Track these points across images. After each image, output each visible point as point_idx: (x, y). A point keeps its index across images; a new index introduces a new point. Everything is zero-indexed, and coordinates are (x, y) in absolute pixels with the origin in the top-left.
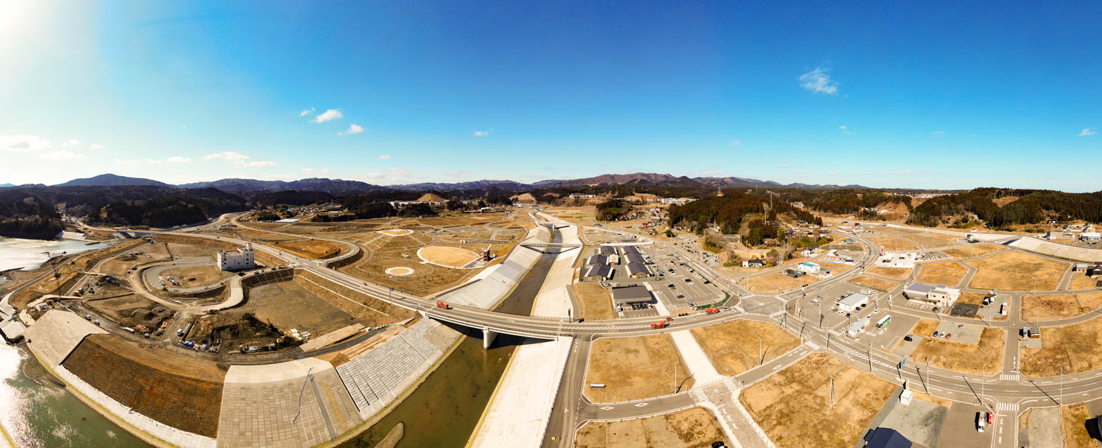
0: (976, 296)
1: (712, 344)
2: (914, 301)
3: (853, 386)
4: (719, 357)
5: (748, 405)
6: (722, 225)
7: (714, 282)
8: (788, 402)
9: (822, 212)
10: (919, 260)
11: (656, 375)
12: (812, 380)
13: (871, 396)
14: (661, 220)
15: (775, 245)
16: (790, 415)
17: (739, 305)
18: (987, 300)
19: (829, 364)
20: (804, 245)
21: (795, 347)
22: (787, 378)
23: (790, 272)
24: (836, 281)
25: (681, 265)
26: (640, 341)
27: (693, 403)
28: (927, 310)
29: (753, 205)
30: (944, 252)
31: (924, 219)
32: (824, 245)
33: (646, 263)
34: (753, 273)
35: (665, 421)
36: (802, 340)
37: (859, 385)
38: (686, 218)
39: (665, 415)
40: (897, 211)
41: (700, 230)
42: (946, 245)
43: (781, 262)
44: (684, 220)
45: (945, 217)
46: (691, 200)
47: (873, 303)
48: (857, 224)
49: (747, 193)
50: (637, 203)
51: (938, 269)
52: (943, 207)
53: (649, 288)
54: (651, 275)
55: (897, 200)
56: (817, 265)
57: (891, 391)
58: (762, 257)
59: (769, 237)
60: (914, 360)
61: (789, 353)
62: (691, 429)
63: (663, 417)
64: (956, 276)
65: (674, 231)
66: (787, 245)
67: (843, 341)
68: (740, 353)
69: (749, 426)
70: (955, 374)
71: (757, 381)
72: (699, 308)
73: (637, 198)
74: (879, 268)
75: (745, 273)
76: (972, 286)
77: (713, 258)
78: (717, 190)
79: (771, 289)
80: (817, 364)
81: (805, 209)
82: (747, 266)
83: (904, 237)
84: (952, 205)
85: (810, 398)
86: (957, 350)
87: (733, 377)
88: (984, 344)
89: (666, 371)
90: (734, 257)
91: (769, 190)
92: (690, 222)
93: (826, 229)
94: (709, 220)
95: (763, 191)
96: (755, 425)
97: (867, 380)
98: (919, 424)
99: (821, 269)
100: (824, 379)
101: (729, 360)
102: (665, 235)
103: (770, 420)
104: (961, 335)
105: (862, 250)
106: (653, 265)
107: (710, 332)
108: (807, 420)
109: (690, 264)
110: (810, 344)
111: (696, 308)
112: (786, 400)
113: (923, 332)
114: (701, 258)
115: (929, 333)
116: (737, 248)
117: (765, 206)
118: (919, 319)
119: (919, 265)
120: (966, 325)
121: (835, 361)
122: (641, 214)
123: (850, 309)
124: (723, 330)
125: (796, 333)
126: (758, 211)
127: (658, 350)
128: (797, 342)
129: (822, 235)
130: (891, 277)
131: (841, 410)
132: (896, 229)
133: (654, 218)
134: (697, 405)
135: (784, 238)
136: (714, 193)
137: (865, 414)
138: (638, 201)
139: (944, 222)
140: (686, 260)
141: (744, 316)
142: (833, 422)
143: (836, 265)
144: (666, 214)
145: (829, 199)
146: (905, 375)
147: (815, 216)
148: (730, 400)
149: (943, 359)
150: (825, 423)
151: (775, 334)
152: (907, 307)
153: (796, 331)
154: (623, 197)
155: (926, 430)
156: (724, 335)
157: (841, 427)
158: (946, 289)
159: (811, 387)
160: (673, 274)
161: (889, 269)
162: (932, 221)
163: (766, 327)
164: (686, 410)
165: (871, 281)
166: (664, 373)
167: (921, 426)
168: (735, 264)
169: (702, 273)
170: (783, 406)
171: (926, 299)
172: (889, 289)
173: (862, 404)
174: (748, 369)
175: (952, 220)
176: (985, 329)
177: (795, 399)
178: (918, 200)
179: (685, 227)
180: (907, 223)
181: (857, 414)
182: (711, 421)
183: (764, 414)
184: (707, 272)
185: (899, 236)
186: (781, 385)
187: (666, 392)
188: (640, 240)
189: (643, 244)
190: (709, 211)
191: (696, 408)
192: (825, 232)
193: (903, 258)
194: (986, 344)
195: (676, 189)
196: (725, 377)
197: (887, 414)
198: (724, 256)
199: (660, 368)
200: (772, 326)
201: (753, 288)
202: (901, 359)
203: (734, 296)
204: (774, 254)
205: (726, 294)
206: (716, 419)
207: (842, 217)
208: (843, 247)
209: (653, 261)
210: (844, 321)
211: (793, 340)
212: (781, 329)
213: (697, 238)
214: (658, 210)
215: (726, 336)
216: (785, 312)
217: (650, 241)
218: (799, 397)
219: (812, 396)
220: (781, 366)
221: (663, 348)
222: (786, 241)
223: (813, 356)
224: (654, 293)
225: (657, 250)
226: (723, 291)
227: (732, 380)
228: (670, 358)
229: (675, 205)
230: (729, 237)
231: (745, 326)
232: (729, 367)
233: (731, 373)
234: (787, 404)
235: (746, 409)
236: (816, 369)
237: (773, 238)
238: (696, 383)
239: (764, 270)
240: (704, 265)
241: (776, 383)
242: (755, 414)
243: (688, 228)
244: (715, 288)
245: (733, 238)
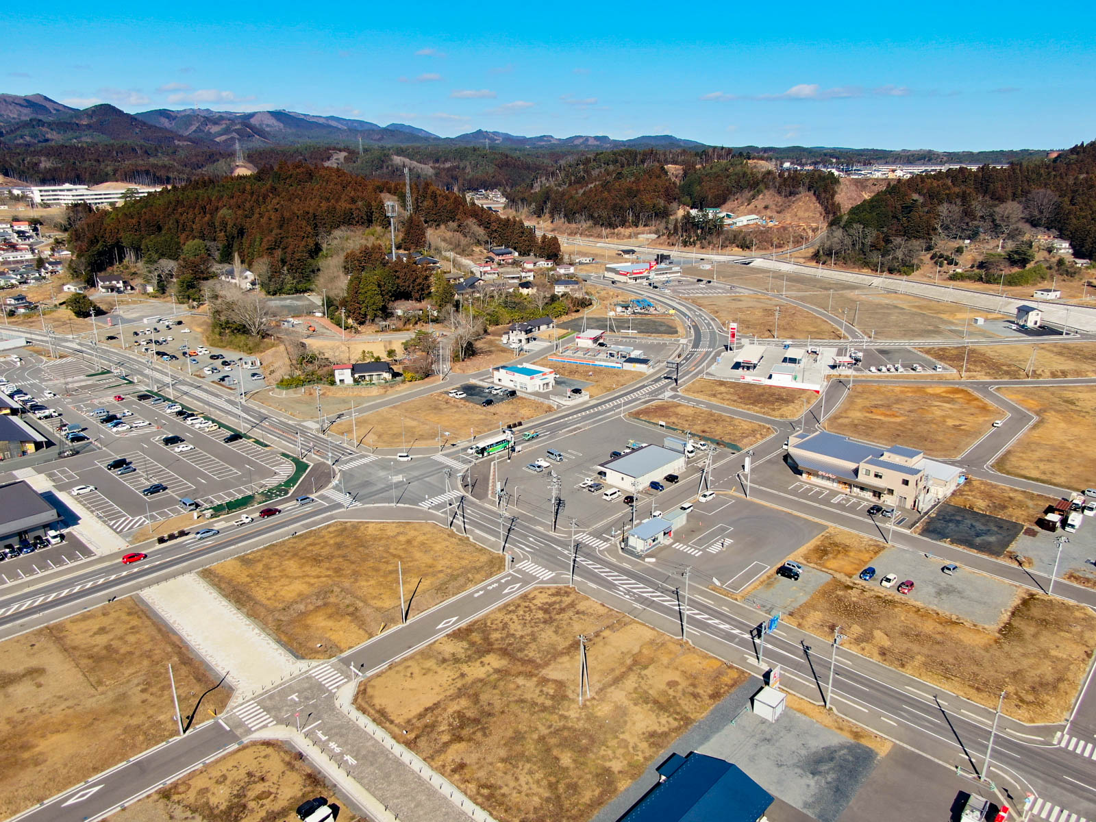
0: (1019, 497)
1: (270, 593)
2: (813, 480)
3: (635, 662)
4: (291, 622)
5: (378, 711)
6: (262, 265)
7: (257, 433)
8: (476, 695)
9: (560, 221)
10: (844, 372)
11: (114, 711)
12: (533, 646)
13: (680, 688)
14: (40, 263)
15: (425, 319)
16: (484, 720)
18: (1054, 517)
19: (578, 613)
20: (507, 317)
21: (491, 575)
22: (473, 644)
23: (470, 391)
24: (599, 413)
25: (143, 397)
26: (43, 641)
27: (235, 739)
28: (852, 509)
29: (353, 201)
30: (928, 352)
31: (874, 247)
32: (565, 318)
33: (14, 412)
34: (369, 399)
35: (161, 804)
36: (508, 557)
37: (652, 661)
38: (138, 250)
39: (158, 792)
40: (788, 219)
41: (191, 286)
42: (937, 332)
43: (445, 367)
44: (130, 257)
45: (944, 245)
46: (144, 190)
47: (698, 475)
48: (661, 258)
49: (331, 164)
51: (898, 401)
52: (944, 209)
53: (40, 483)
54: (38, 446)
55: (789, 185)
56: (547, 370)
57: (730, 682)
58: (391, 353)
59: (406, 296)
60: (799, 625)
61: (478, 590)
62: (237, 796)
63: (156, 797)
64: (955, 427)
65: (99, 294)
66: (461, 317)
67: (614, 560)
68: (347, 602)
69: (385, 753)
70: (911, 683)
71: (398, 658)
72: (218, 510)
74: (722, 383)
75: (344, 401)
76: (1008, 467)
77: (243, 364)
78: (232, 155)
79: (422, 437)
80: (546, 611)
81: (511, 213)
82: (349, 380)
83: (802, 299)
84: (978, 205)
85: (531, 684)
86: (929, 627)
87: (334, 660)
88: (1020, 636)
89: (143, 691)
90: (306, 359)
91: (400, 152)
92: (151, 261)
93: (572, 270)
94: (217, 255)
95: (382, 160)
96: (398, 750)
97: (670, 653)
98: (795, 766)
99: (557, 382)
100: (563, 644)
101: (320, 622)
102: (66, 313)
103: (434, 735)
104: (948, 591)
105: (676, 332)
106: (39, 414)
107: (260, 567)
108: (523, 728)
109: (170, 393)
110: (528, 566)
111: (208, 513)
112: (471, 692)
113: (832, 563)
114: (207, 371)
115: (849, 568)
116: (313, 333)
117: (390, 203)
118: (824, 528)
119: (841, 383)
120: (965, 570)
121: (592, 605)
123: (636, 485)
124: (295, 555)
125: (492, 542)
126: (370, 222)
127: (108, 648)
128: (496, 564)
129: (559, 290)
130: (755, 410)
131: (603, 710)
132: (778, 276)
133: (11, 256)
134: (246, 740)
135: (450, 299)
136: (221, 166)
137: (663, 721)
139: (938, 259)
140: (158, 381)
141: (355, 513)
142: (585, 733)
143: (598, 371)
144: (58, 242)
145: (580, 181)
146: (768, 653)
147: (539, 234)
148: (332, 708)
149: (880, 637)
150: (566, 733)
151: (438, 547)
152: (794, 492)
153: (493, 539)
155: (812, 783)
156: (302, 566)
157: (604, 743)
158: (918, 462)
159: (531, 661)
160: (120, 428)
161: (749, 387)
162: (899, 254)
163: (412, 533)
164: (217, 762)
165: (695, 416)
166: (136, 697)
167: (799, 771)
168: (310, 379)
169: (216, 414)
170: (464, 702)
171: (852, 479)
172: (745, 440)
173: (656, 702)
174: (371, 636)
175: (971, 253)
176: (1032, 596)
177: (495, 687)
178: (861, 184)
179: (137, 282)
180: (816, 257)
181: (643, 720)
182: (289, 764)
183: (419, 724)
184: (230, 407)
185: (788, 296)
186: (457, 660)
187: (151, 740)
190: (211, 225)
191: (245, 748)
192: (569, 280)
193: (793, 361)
194: (1027, 637)
195: (80, 151)
196: (314, 663)
197: (718, 730)
198: (278, 359)
199: (121, 690)
200: (427, 529)
201: (371, 439)
202: (762, 617)
203: (318, 466)
204: (424, 344)
205: (296, 461)
206: (300, 756)
207: (618, 236)
208: (621, 324)
209: (38, 401)
210: (619, 515)
211: (484, 559)
212: (452, 535)
213: (183, 311)
214: (24, 227)
215: (307, 568)
216: (462, 492)
217: (14, 338)
218: (502, 683)
219: (535, 679)
220: (455, 619)
221: (121, 638)
222: (457, 305)
223: (536, 593)
224: (62, 496)
225: (46, 363)
226: (284, 455)
227: (332, 666)
228: (148, 655)
229: (87, 208)
230: (288, 302)
231: (356, 538)
232: (321, 639)
233: (329, 650)
234: (475, 698)
235: (374, 720)
236: (545, 622)
237: (419, 300)
238: (236, 693)
239: (398, 388)
240: (216, 388)
241: (447, 656)
242: (398, 725)
243: (148, 281)
244: (260, 448)
245: (299, 303)
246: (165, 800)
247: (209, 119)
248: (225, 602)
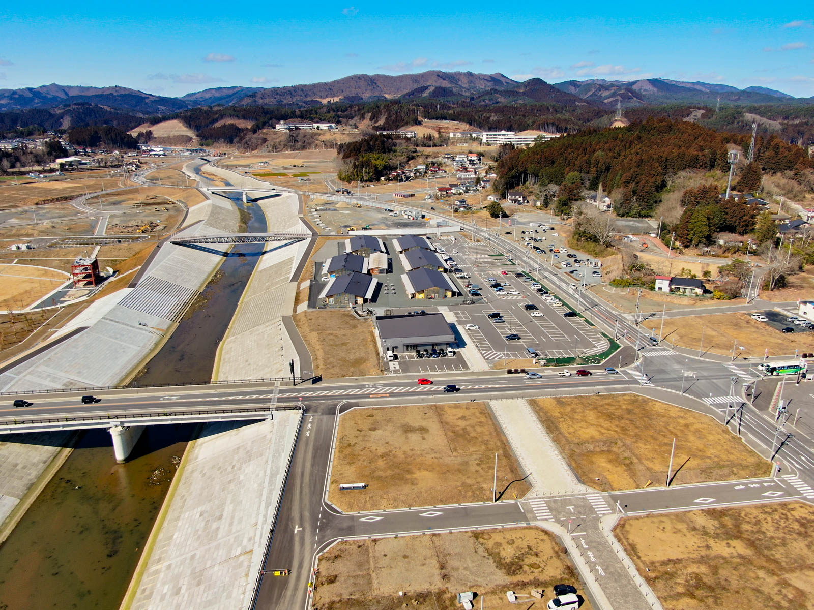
1: (571, 430)
4: (581, 455)
5: (630, 545)
6: (618, 194)
7: (587, 315)
8: (717, 568)
11: (459, 470)
12: (782, 550)
14: (478, 180)
15: (745, 250)
16: (718, 591)
17: (637, 368)
21: (755, 475)
22: (723, 526)
23: (773, 317)
26: (431, 413)
27: (526, 519)
29: (701, 149)
33: (446, 271)
34: (679, 306)
35: (472, 540)
36: (775, 466)
38: (536, 176)
39: (472, 532)
41: (565, 204)
43: (754, 293)
44: (530, 181)
46: (548, 136)
49: (690, 119)
50: (428, 141)
53: (450, 317)
54: (454, 294)
58: (706, 273)
59: (731, 229)
61: (739, 484)
62: (518, 558)
63: (470, 534)
65: (507, 204)
66: (779, 253)
68: (626, 455)
69: (629, 579)
71: (656, 512)
72: (549, 362)
73: (428, 132)
75: (659, 305)
77: (588, 265)
78: (614, 112)
79: (718, 346)
80: (803, 525)
82: (666, 289)
85: (772, 580)
87: (605, 494)
89: (478, 464)
90: (636, 267)
91: (752, 110)
92: (543, 185)
94: (587, 184)
95: (737, 114)
96: (639, 580)
101: (602, 462)
102: (486, 214)
103: (671, 583)
106: (458, 275)
107: (568, 409)
109: (536, 275)
110: (795, 480)
111: (543, 362)
112: (712, 563)
114: (563, 265)
116: (645, 248)
117: (734, 153)
122: (435, 167)
124: (595, 408)
126: (712, 166)
127: (464, 429)
128: (762, 468)
133: (463, 175)
134: (532, 523)
135: (771, 236)
136: (605, 120)
138: (430, 138)
140: (530, 266)
141: (648, 391)
144: (491, 168)
148: (597, 528)
151: (711, 437)
153: (765, 447)
154: (397, 128)
156: (598, 418)
159: (776, 561)
160: (501, 293)
163: (691, 420)
164: (511, 529)
166: (473, 468)
168: (636, 283)
169: (562, 296)
170: (703, 569)
174: (638, 487)
177: (735, 569)
179: (531, 198)
182: (556, 552)
183: (662, 569)
184: (573, 293)
186: (705, 533)
187: (476, 498)
188: (433, 222)
189: (439, 231)
190: (588, 162)
191: (530, 528)
195: (515, 109)
196: (591, 490)
198: (615, 264)
199: (466, 459)
200: (703, 420)
201: (673, 338)
203: (627, 348)
204: (741, 273)
205: (611, 341)
206: (566, 551)
209: (460, 267)
211: (751, 460)
212: (726, 431)
213: (556, 221)
214: (474, 157)
215: (601, 421)
216: (744, 399)
217: (455, 225)
218: (743, 568)
219: (776, 578)
220: (712, 500)
221: (473, 427)
222: (777, 243)
223: (797, 506)
224: (460, 328)
225: (469, 243)
226: (604, 334)
227: (603, 497)
228: (486, 443)
229: (512, 146)
230: (631, 223)
231: (644, 409)
232: (600, 475)
233: (604, 485)
234: (715, 570)
235: (625, 550)
236: (799, 534)
237: (742, 234)
238: (533, 490)
239: (706, 303)
240: (566, 278)
241: (698, 526)
242: (644, 562)
243: (538, 198)
244: (587, 326)
245: (640, 225)
246: (475, 539)
247: (603, 86)
248: (540, 426)
